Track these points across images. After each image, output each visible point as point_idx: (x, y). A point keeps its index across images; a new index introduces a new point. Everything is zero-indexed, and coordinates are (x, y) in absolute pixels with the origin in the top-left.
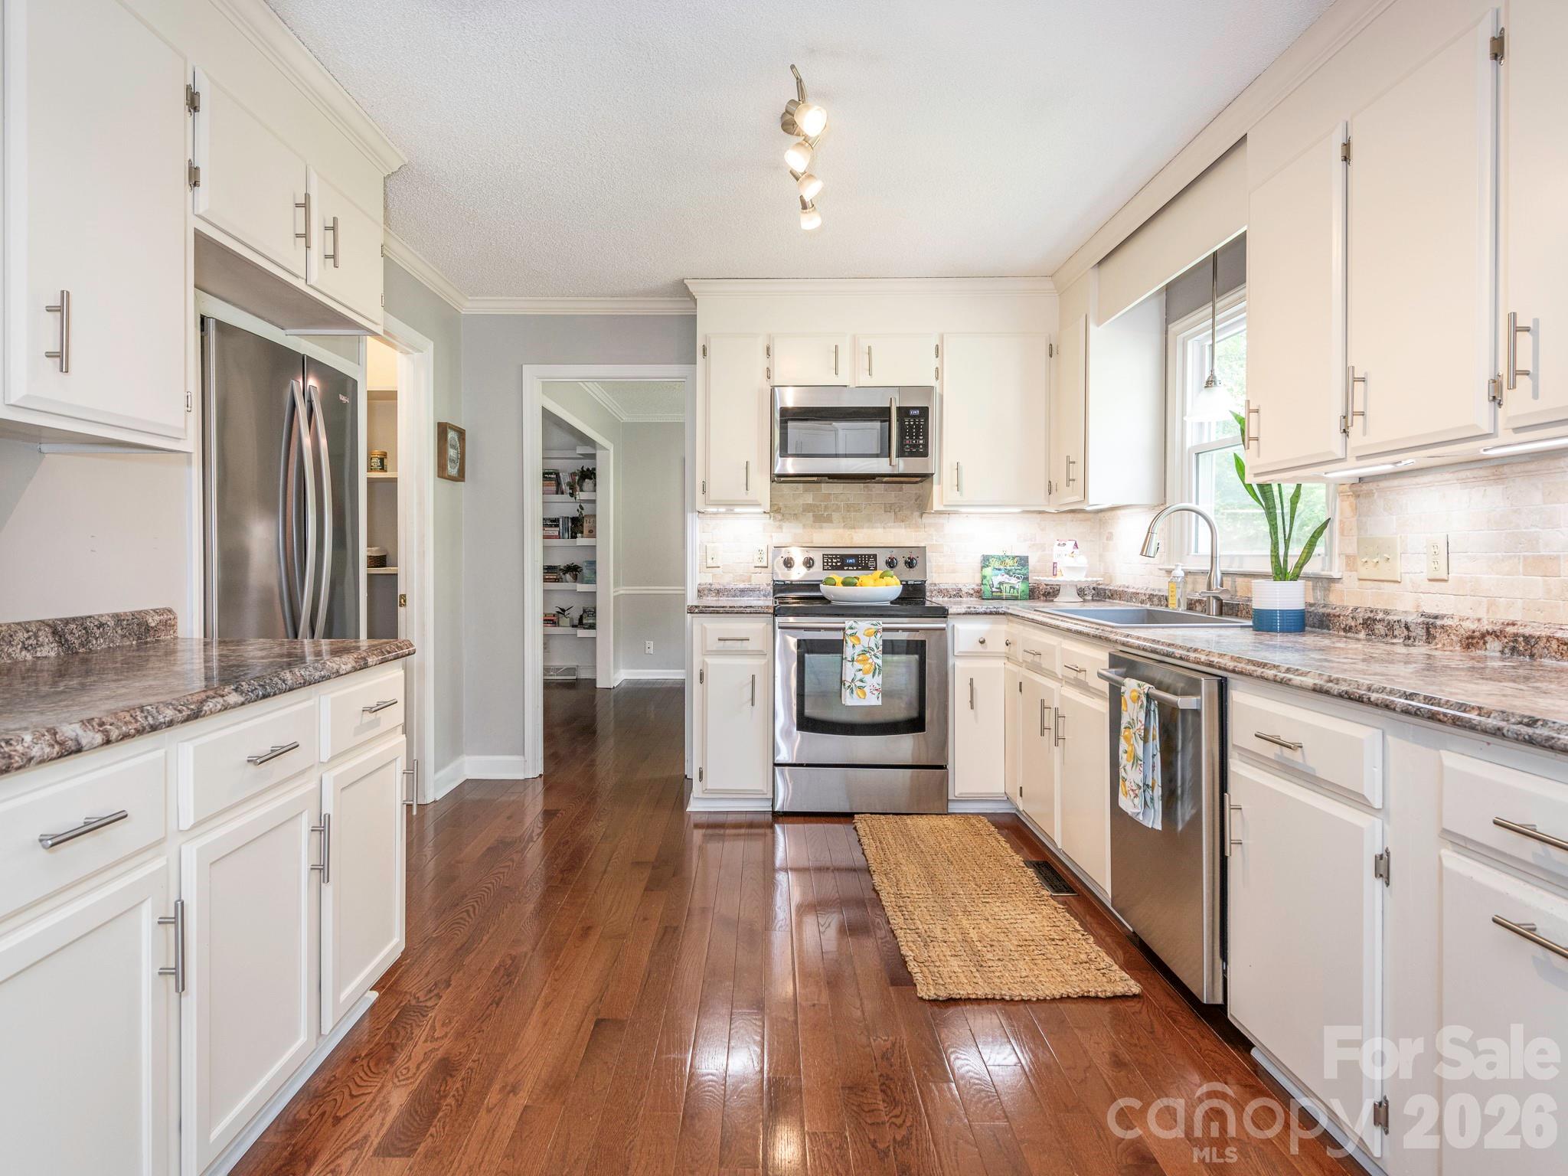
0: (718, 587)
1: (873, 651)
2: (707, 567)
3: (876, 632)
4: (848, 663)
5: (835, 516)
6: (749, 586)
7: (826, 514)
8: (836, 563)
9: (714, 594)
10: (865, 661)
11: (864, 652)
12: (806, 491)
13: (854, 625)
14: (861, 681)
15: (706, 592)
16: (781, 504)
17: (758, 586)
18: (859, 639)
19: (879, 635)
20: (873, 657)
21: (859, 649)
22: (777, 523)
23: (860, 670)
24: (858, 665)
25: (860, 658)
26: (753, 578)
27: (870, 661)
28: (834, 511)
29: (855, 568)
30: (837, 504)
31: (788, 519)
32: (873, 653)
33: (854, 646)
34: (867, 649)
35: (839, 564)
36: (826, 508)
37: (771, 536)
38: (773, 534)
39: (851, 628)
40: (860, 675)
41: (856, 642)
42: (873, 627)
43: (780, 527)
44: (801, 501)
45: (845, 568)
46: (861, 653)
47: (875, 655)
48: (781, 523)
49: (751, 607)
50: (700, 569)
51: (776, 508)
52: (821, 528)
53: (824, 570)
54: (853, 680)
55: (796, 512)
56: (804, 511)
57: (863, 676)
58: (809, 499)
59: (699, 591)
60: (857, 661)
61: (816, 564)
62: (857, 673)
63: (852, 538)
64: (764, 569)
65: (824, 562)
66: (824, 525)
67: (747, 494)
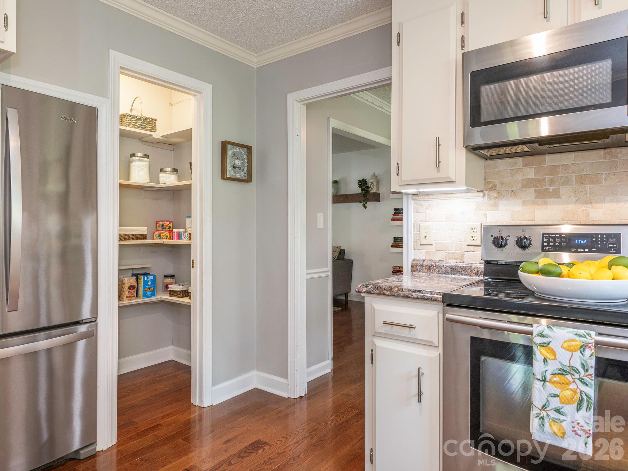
0: (429, 263)
1: (579, 373)
2: (421, 245)
3: (583, 347)
4: (537, 382)
5: (564, 190)
6: (461, 264)
7: (551, 189)
8: (560, 243)
9: (426, 270)
10: (564, 385)
11: (562, 372)
12: (526, 165)
13: (547, 331)
14: (558, 411)
15: (418, 267)
16: (496, 182)
17: (470, 265)
18: (554, 353)
19: (588, 352)
20: (578, 382)
21: (553, 367)
22: (492, 201)
23: (556, 396)
24: (552, 389)
25: (556, 379)
26: (465, 256)
27: (573, 386)
28: (562, 184)
29: (586, 250)
30: (566, 177)
31: (504, 197)
32: (577, 376)
33: (545, 361)
34: (568, 369)
35: (563, 244)
36: (552, 182)
37: (485, 215)
38: (487, 213)
39: (541, 335)
40: (555, 403)
41: (548, 356)
42: (577, 338)
43: (496, 205)
44: (519, 177)
45: (573, 250)
46: (557, 372)
47: (581, 380)
48: (497, 200)
49: (420, 291)
50: (414, 247)
51: (491, 185)
52: (546, 203)
53: (543, 250)
54: (544, 407)
55: (514, 189)
56: (524, 186)
57: (560, 405)
58: (530, 173)
59: (412, 266)
60: (551, 382)
61: (533, 244)
62: (550, 399)
63: (588, 215)
64: (476, 248)
65: (543, 242)
66: (549, 200)
67: (438, 171)
